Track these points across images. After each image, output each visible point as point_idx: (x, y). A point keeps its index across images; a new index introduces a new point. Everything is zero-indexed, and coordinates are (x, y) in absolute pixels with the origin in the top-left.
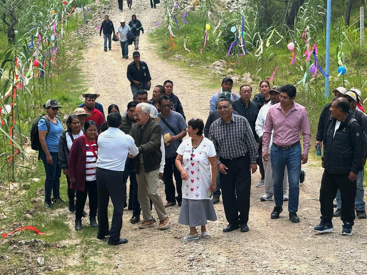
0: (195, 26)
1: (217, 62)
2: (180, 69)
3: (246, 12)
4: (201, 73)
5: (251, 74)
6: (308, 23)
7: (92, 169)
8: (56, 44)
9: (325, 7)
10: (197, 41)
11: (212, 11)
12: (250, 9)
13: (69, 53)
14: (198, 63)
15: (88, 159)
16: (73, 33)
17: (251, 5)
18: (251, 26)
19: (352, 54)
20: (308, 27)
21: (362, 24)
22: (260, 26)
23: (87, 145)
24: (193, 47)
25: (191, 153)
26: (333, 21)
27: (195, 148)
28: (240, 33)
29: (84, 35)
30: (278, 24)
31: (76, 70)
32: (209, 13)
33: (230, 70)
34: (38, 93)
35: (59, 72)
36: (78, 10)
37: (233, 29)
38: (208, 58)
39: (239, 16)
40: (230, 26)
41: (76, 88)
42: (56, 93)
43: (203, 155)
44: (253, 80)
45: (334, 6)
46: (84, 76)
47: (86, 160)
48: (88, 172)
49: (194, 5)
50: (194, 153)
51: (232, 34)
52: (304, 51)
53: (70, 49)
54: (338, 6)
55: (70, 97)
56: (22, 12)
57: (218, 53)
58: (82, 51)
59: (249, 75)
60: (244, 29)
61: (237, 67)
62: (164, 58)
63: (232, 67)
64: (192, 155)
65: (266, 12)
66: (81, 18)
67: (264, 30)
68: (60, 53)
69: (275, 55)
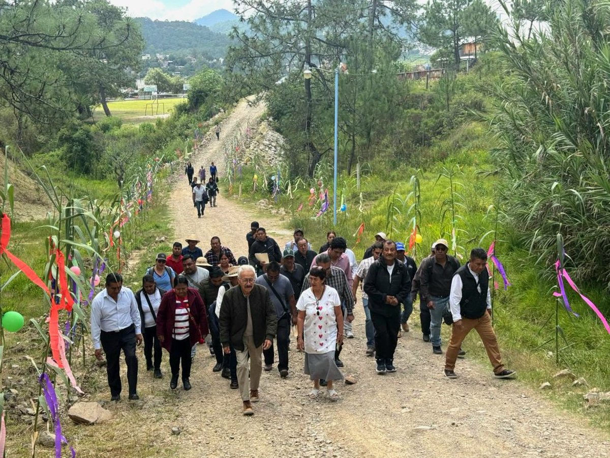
0: (247, 176)
1: (262, 201)
2: (237, 205)
3: (281, 166)
4: (251, 208)
5: (285, 208)
6: (322, 175)
7: (182, 328)
8: (151, 189)
9: (333, 164)
10: (249, 186)
11: (259, 165)
12: (284, 164)
13: (161, 194)
14: (249, 201)
15: (178, 318)
16: (164, 181)
17: (285, 161)
18: (284, 176)
19: (352, 195)
20: (322, 178)
21: (358, 176)
22: (291, 175)
23: (177, 302)
24: (245, 191)
25: (316, 306)
26: (339, 172)
27: (320, 299)
28: (277, 182)
29: (172, 182)
30: (303, 175)
31: (165, 206)
32: (257, 167)
33: (271, 206)
34: (138, 222)
35: (153, 208)
36: (167, 165)
37: (273, 178)
38: (256, 197)
39: (277, 170)
40: (271, 176)
41: (165, 219)
42: (151, 222)
43: (331, 306)
44: (286, 212)
45: (340, 163)
46: (170, 211)
47: (174, 318)
48: (177, 331)
49: (247, 161)
50: (319, 306)
51: (272, 181)
52: (319, 194)
53: (162, 191)
54: (343, 162)
55: (161, 225)
56: (129, 166)
57: (263, 194)
58: (169, 193)
59: (283, 209)
60: (280, 178)
61: (276, 204)
62: (226, 198)
63: (272, 204)
64: (318, 308)
65: (295, 167)
66: (169, 170)
67: (294, 179)
68: (154, 193)
69: (301, 196)
